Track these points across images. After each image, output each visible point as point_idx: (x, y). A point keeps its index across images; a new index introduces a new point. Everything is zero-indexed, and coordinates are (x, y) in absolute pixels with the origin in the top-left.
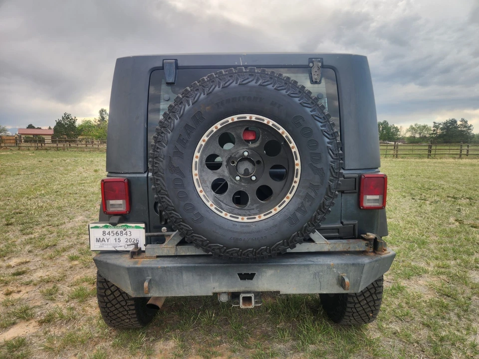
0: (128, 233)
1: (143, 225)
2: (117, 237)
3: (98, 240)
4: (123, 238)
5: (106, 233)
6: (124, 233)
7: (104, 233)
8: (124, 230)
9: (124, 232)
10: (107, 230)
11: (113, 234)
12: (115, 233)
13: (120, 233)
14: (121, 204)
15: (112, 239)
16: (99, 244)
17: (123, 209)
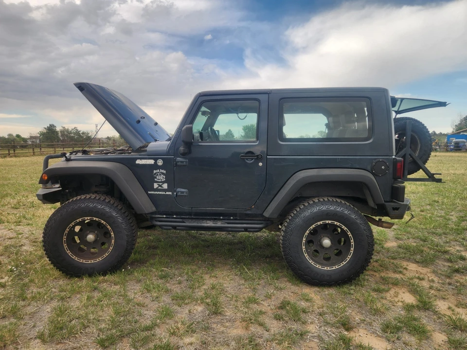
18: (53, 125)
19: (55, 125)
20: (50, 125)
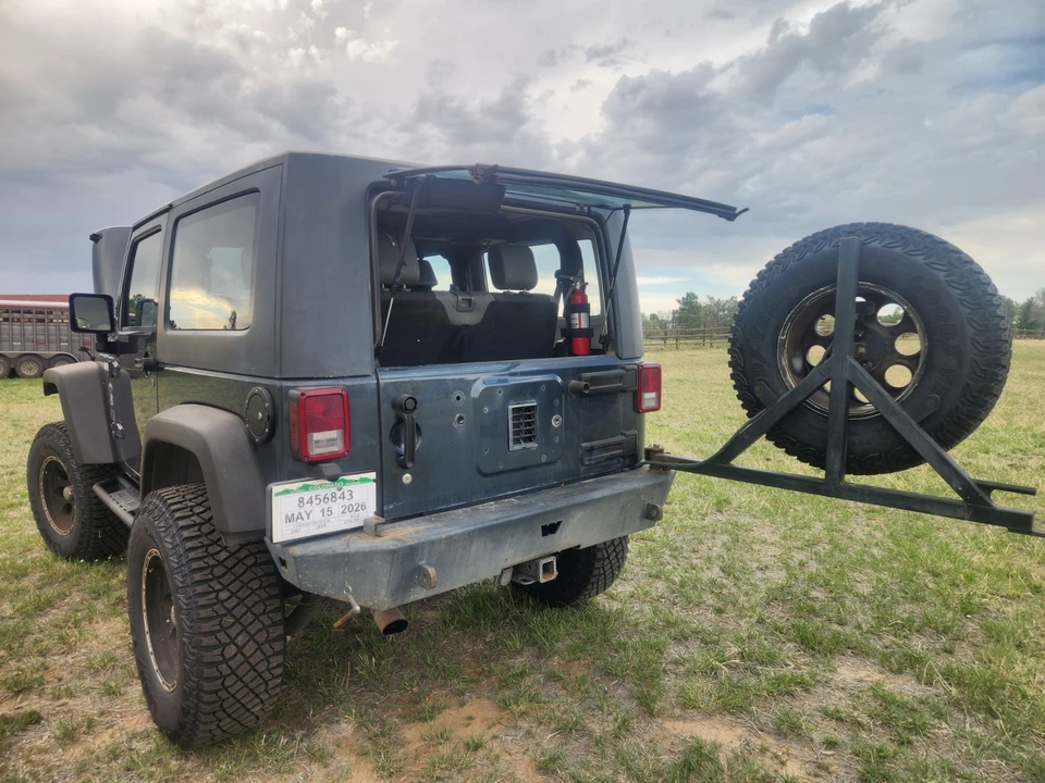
0: (347, 495)
1: (373, 475)
2: (326, 507)
3: (289, 519)
4: (336, 507)
5: (305, 501)
6: (337, 496)
7: (301, 501)
8: (340, 490)
9: (339, 494)
10: (306, 495)
11: (318, 501)
12: (322, 498)
13: (330, 497)
14: (334, 440)
15: (316, 510)
16: (291, 526)
17: (337, 448)
18: (693, 295)
19: (696, 294)
20: (688, 295)
